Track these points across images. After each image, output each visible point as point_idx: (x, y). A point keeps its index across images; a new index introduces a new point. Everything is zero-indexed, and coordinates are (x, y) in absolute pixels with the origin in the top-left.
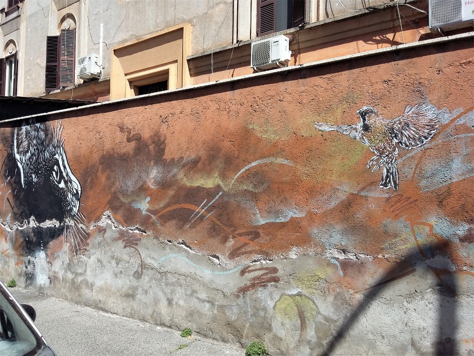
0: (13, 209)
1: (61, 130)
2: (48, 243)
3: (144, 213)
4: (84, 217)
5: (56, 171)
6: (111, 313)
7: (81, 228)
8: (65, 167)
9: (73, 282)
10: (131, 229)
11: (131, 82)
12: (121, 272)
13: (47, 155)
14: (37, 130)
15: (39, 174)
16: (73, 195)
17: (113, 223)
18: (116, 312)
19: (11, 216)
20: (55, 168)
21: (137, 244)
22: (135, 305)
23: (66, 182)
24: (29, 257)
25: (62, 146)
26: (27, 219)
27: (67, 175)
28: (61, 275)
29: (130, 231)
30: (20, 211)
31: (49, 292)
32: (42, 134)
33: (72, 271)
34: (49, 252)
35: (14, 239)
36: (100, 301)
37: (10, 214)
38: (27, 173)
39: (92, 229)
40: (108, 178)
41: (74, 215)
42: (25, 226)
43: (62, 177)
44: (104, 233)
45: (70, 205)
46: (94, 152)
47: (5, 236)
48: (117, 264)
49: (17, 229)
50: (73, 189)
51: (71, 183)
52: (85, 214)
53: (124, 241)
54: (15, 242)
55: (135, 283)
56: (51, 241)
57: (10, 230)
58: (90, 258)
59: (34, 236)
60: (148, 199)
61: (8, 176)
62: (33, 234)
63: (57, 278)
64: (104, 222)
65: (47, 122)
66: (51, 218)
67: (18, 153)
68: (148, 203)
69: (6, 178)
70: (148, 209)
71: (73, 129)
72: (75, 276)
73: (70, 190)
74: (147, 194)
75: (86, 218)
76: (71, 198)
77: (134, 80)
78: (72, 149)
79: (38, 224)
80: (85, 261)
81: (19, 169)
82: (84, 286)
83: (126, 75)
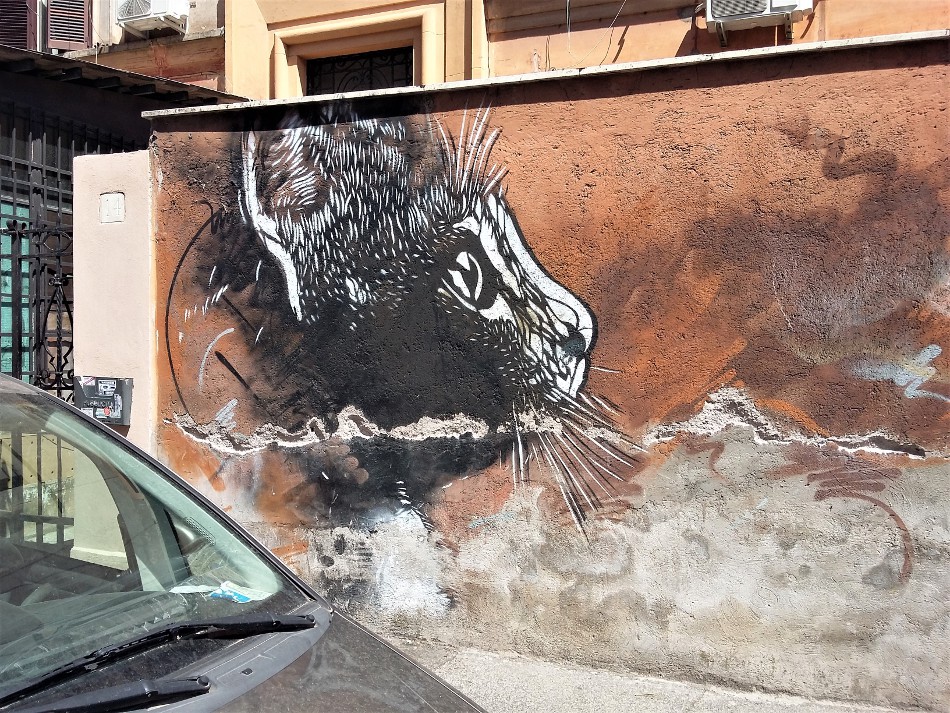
0: (246, 385)
1: (488, 142)
2: (433, 485)
3: (911, 393)
4: (613, 406)
5: (468, 268)
6: (765, 690)
7: (601, 440)
8: (510, 258)
9: (567, 601)
10: (845, 444)
11: (290, 45)
12: (805, 571)
13: (419, 217)
14: (366, 141)
15: (381, 278)
16: (553, 343)
17: (757, 425)
18: (787, 686)
19: (238, 407)
20: (463, 259)
21: (879, 488)
22: (873, 665)
23: (515, 303)
24: (339, 530)
25: (495, 191)
26: (322, 414)
27: (523, 280)
28: (505, 583)
29: (840, 448)
30: (288, 391)
31: (447, 634)
32: (391, 155)
33: (563, 569)
34: (440, 514)
35: (256, 476)
36: (703, 656)
37: (234, 402)
38: (320, 275)
39: (655, 446)
40: (732, 288)
41: (564, 403)
42: (311, 439)
43: (494, 286)
44: (715, 456)
45: (539, 371)
46: (659, 209)
47: (208, 468)
48: (786, 546)
49: (274, 447)
50: (551, 324)
51: (543, 305)
52: (616, 400)
53: (812, 478)
54: (265, 486)
55: (872, 600)
56: (447, 481)
57: (231, 450)
58: (647, 529)
59: (362, 465)
60: (934, 351)
61: (218, 282)
62: (355, 461)
63: (485, 591)
64: (710, 421)
65: (418, 118)
66: (444, 412)
67: (267, 210)
68: (933, 363)
69: (209, 290)
70: (930, 382)
71: (552, 138)
72: (578, 584)
73: (541, 328)
74: (928, 336)
75: (624, 409)
76: (545, 352)
77: (297, 42)
78: (543, 201)
79: (376, 431)
80: (623, 539)
81: (271, 262)
82: (622, 614)
83: (271, 26)
